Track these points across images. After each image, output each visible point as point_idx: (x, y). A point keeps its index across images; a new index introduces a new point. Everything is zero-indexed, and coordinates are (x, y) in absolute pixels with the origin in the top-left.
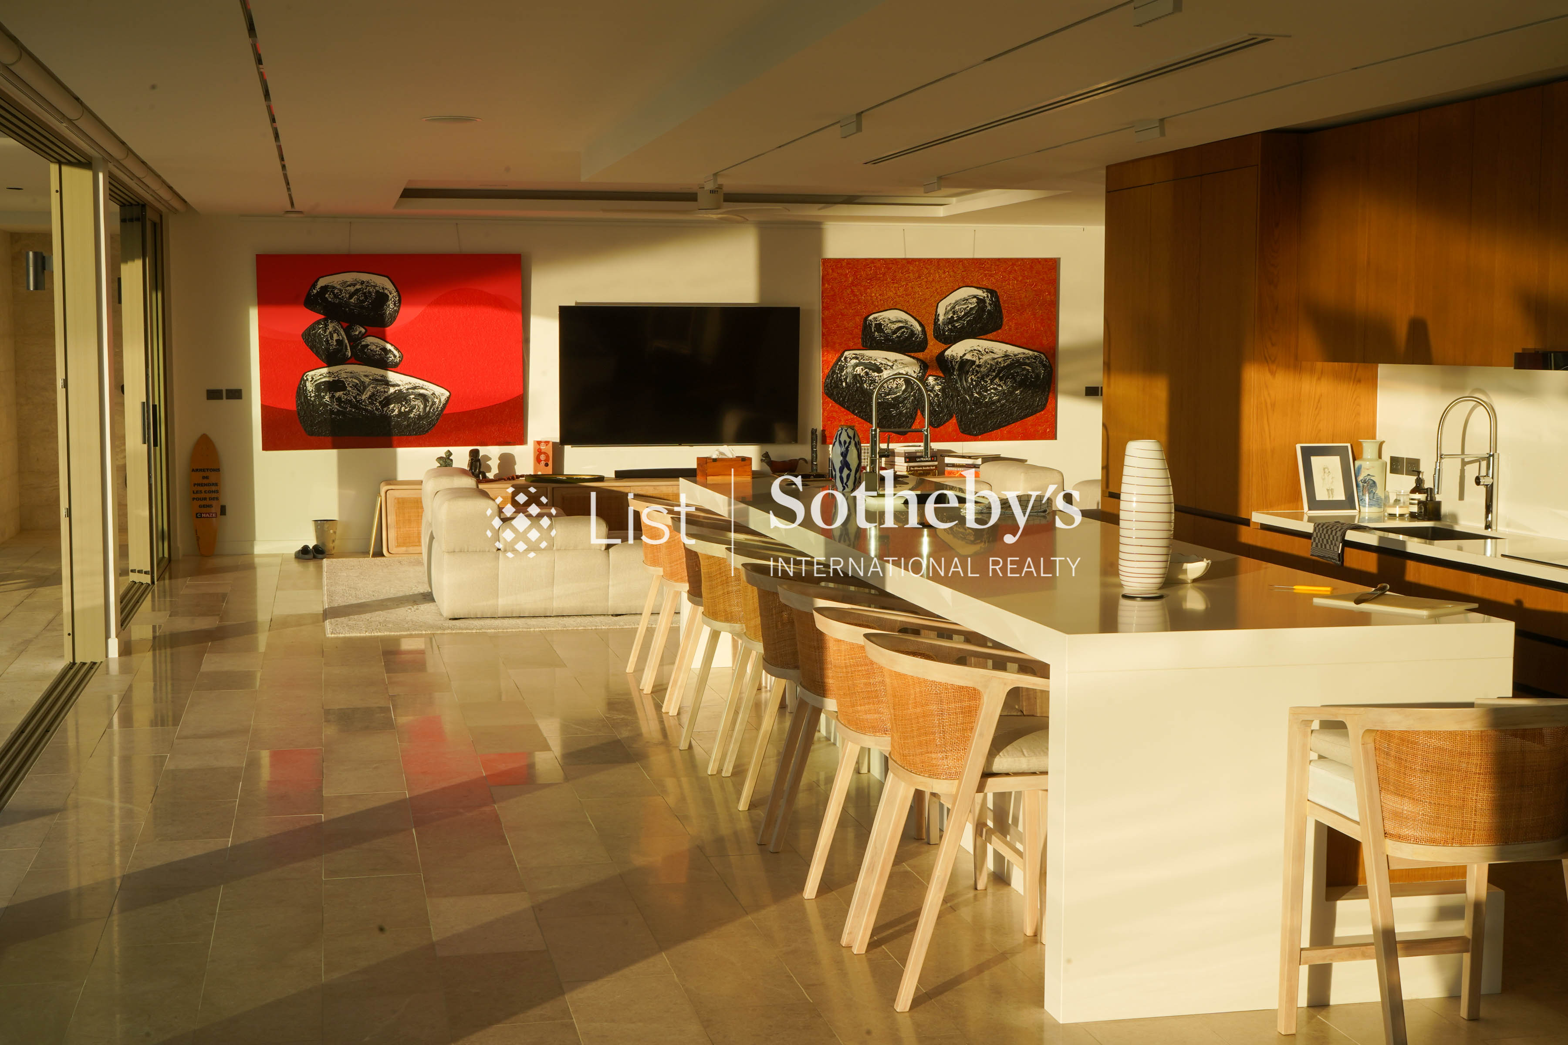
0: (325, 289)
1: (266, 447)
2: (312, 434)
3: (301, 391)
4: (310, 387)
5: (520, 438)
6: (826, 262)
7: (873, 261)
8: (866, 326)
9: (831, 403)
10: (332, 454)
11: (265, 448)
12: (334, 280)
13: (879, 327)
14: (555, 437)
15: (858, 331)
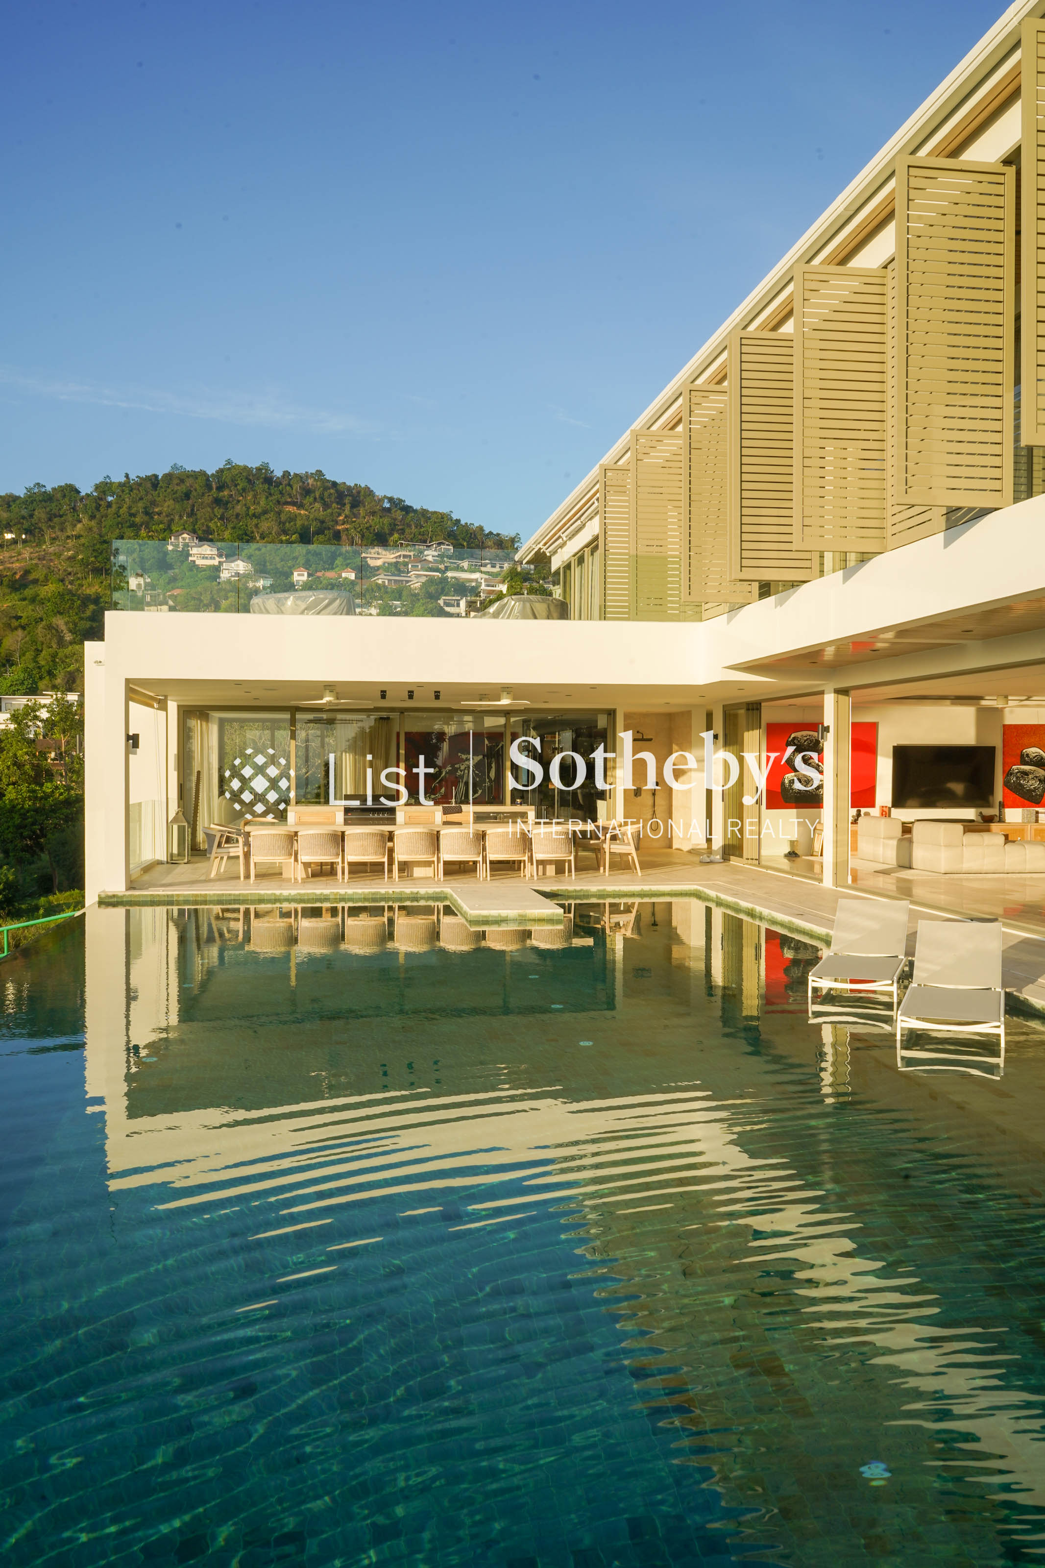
0: (794, 738)
1: (769, 807)
2: (787, 802)
3: (783, 784)
4: (787, 781)
5: (872, 805)
6: (1004, 726)
7: (1025, 725)
8: (1022, 755)
9: (1007, 790)
10: (795, 810)
11: (767, 808)
12: (799, 734)
13: (1028, 755)
14: (890, 805)
15: (1019, 758)
